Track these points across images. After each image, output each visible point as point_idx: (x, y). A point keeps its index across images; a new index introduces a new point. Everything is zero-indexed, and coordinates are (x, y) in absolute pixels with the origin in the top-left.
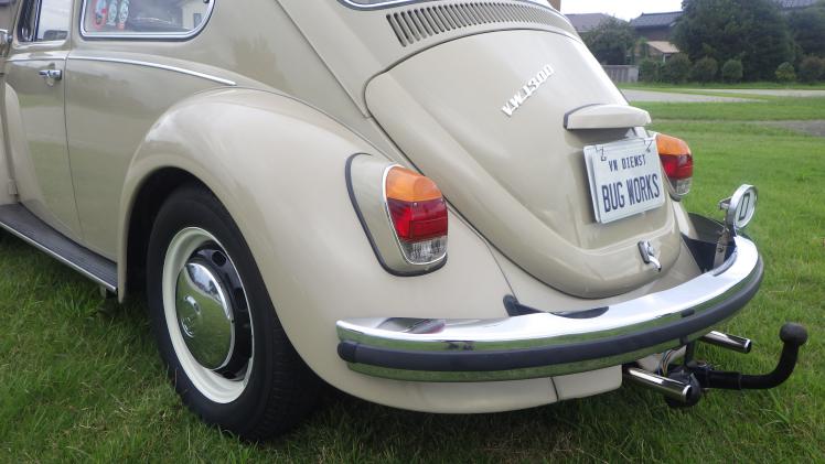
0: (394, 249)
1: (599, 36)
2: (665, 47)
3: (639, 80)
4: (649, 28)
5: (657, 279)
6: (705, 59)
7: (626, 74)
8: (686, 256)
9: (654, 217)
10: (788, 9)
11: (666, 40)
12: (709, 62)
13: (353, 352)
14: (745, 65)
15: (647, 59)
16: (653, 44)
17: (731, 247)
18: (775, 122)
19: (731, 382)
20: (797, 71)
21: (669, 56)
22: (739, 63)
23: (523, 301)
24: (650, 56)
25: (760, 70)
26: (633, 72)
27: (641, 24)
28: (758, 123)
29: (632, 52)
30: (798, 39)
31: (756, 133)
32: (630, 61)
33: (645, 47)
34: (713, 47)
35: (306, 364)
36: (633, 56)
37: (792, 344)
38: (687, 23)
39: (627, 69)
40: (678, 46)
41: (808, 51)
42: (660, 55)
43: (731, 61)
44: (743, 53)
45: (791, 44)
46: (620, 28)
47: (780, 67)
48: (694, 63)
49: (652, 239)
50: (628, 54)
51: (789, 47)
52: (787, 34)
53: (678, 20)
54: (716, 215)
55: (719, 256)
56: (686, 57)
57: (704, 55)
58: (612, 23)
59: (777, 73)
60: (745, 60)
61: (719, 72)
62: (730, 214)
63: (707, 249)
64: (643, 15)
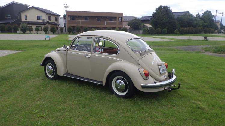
0: (145, 77)
1: (132, 22)
2: (149, 25)
3: (143, 33)
4: (144, 20)
5: (166, 80)
6: (158, 29)
7: (140, 32)
8: (168, 77)
9: (165, 73)
10: (177, 16)
11: (149, 23)
12: (159, 29)
13: (143, 87)
14: (167, 30)
15: (144, 28)
16: (146, 24)
17: (173, 76)
18: (175, 47)
19: (174, 89)
20: (179, 31)
21: (150, 27)
22: (166, 29)
23: (155, 82)
24: (145, 28)
25: (171, 31)
26: (141, 31)
27: (143, 19)
28: (172, 47)
29: (141, 26)
30: (179, 24)
31: (172, 50)
32: (140, 29)
33: (144, 25)
34: (160, 25)
35: (135, 87)
36: (141, 28)
37: (179, 85)
38: (154, 20)
39: (140, 31)
40: (152, 25)
41: (182, 26)
42: (147, 27)
43: (164, 29)
44: (167, 27)
45: (178, 25)
46: (137, 21)
47: (176, 30)
48: (156, 29)
49: (165, 75)
50: (140, 27)
51: (177, 25)
52: (177, 22)
53: (151, 19)
54: (171, 72)
55: (171, 77)
56: (154, 28)
57: (158, 28)
58: (135, 19)
59: (175, 32)
60: (167, 28)
61: (162, 32)
62: (173, 72)
63: (170, 76)
64: (143, 17)
